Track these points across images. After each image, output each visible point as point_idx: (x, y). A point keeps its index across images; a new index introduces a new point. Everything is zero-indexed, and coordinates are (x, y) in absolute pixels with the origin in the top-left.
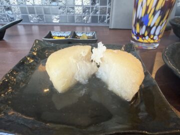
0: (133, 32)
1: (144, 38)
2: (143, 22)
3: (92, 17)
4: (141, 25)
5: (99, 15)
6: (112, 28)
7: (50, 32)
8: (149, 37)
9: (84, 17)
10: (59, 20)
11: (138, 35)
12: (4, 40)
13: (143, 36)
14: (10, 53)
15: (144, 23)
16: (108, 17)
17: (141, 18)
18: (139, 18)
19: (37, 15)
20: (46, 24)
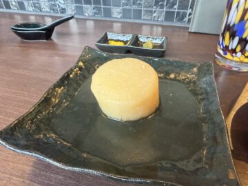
0: (219, 44)
1: (234, 54)
2: (236, 32)
3: (166, 12)
4: (232, 36)
5: (176, 10)
6: (192, 31)
7: (106, 34)
8: (243, 54)
9: (155, 12)
10: (121, 15)
11: (226, 49)
12: (51, 39)
13: (234, 51)
14: (57, 58)
15: (237, 34)
16: (190, 14)
17: (234, 25)
18: (231, 25)
19: (93, 6)
20: (104, 19)
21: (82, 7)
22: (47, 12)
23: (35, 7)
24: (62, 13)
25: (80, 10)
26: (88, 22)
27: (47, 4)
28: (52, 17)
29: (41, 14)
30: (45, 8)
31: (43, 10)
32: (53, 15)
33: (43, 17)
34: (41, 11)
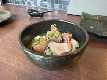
19: (59, 5)
20: (63, 10)
21: (54, 5)
22: (39, 6)
23: (35, 4)
24: (45, 7)
25: (53, 6)
26: (56, 11)
27: (40, 3)
28: (41, 8)
29: (37, 7)
30: (39, 5)
31: (38, 5)
32: (42, 7)
33: (37, 8)
34: (37, 6)
